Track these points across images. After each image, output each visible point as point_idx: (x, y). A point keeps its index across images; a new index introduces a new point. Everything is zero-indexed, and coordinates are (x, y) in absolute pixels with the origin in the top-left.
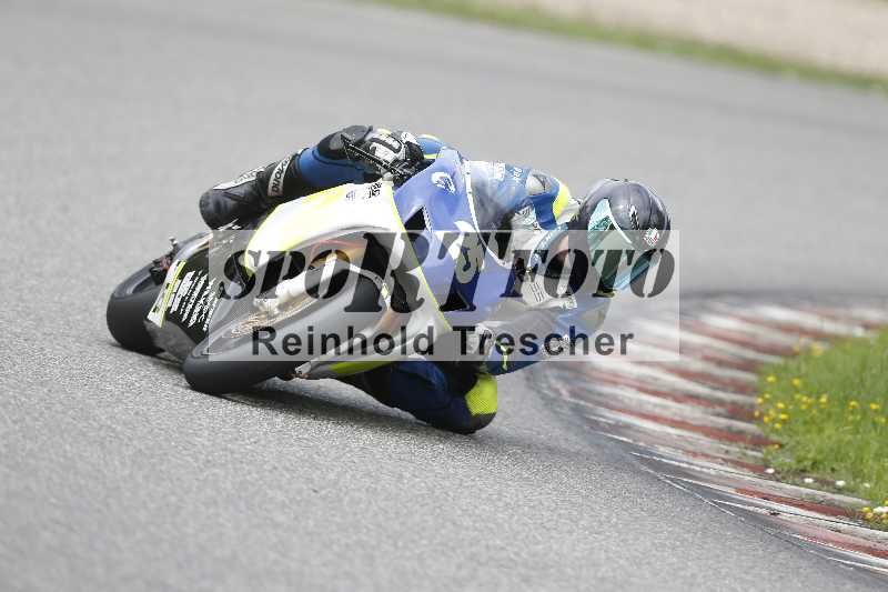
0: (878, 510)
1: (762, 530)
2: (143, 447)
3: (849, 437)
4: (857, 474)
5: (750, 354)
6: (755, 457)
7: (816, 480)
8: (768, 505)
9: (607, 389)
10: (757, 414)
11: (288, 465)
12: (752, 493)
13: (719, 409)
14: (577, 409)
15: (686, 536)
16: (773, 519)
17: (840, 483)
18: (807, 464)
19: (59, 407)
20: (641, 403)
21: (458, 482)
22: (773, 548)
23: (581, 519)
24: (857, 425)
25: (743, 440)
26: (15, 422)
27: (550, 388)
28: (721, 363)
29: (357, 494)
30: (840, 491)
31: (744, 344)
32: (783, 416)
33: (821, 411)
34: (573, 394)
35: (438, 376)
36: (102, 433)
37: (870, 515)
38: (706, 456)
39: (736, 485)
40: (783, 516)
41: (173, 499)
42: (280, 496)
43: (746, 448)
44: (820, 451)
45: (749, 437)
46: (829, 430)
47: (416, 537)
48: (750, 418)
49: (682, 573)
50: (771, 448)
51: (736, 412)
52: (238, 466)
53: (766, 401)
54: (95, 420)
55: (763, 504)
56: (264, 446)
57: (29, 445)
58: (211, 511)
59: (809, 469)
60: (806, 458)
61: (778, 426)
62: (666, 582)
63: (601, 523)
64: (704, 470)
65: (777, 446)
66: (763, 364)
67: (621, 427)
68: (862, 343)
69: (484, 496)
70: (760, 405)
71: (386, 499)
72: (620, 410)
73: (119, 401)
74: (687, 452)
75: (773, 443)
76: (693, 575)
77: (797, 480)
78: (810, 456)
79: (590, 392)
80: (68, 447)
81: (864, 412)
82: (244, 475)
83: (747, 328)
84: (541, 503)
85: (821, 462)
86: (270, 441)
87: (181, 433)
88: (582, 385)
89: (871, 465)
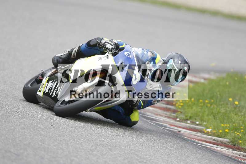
0: (208, 130)
1: (175, 135)
3: (200, 110)
4: (202, 120)
6: (174, 116)
7: (191, 122)
8: (178, 129)
10: (174, 103)
13: (164, 102)
16: (179, 133)
17: (197, 123)
18: (188, 117)
22: (179, 141)
24: (202, 106)
25: (170, 111)
30: (197, 125)
32: (182, 104)
33: (192, 103)
35: (122, 110)
37: (205, 132)
38: (160, 115)
39: (169, 123)
40: (182, 132)
42: (42, 127)
43: (171, 113)
44: (192, 114)
45: (172, 110)
46: (194, 108)
47: (80, 138)
48: (172, 105)
49: (154, 148)
55: (176, 128)
58: (23, 131)
59: (189, 119)
60: (188, 116)
61: (180, 107)
62: (149, 150)
65: (180, 113)
68: (203, 84)
74: (155, 114)
75: (179, 112)
76: (157, 149)
77: (186, 122)
78: (189, 115)
81: (204, 103)
82: (32, 121)
85: (192, 117)
89: (206, 118)
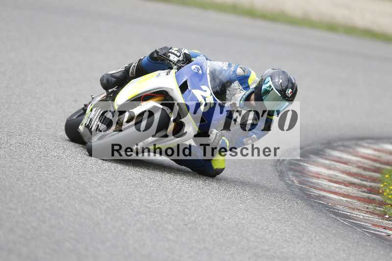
1: (383, 242)
2: (110, 205)
5: (378, 165)
6: (380, 210)
8: (385, 231)
9: (315, 180)
10: (381, 191)
11: (174, 213)
12: (379, 226)
13: (364, 189)
14: (301, 189)
15: (349, 245)
16: (388, 237)
19: (73, 188)
20: (330, 186)
21: (248, 221)
22: (388, 250)
23: (303, 237)
25: (375, 203)
26: (53, 195)
27: (289, 180)
28: (365, 169)
29: (204, 227)
31: (374, 161)
34: (300, 183)
36: (92, 200)
38: (358, 210)
39: (372, 223)
41: (123, 228)
42: (170, 227)
43: (376, 206)
45: (378, 201)
48: (378, 193)
50: (387, 206)
51: (371, 190)
52: (152, 213)
53: (385, 185)
54: (88, 193)
55: (383, 231)
56: (163, 205)
57: (60, 205)
61: (390, 196)
63: (312, 240)
64: (358, 216)
65: (390, 206)
66: (383, 169)
67: (321, 197)
69: (260, 227)
70: (382, 187)
71: (218, 228)
72: (321, 190)
73: (100, 185)
74: (350, 208)
75: (388, 204)
79: (308, 181)
80: (77, 206)
82: (154, 218)
83: (377, 153)
84: (285, 230)
86: (166, 203)
87: (127, 199)
88: (304, 178)
